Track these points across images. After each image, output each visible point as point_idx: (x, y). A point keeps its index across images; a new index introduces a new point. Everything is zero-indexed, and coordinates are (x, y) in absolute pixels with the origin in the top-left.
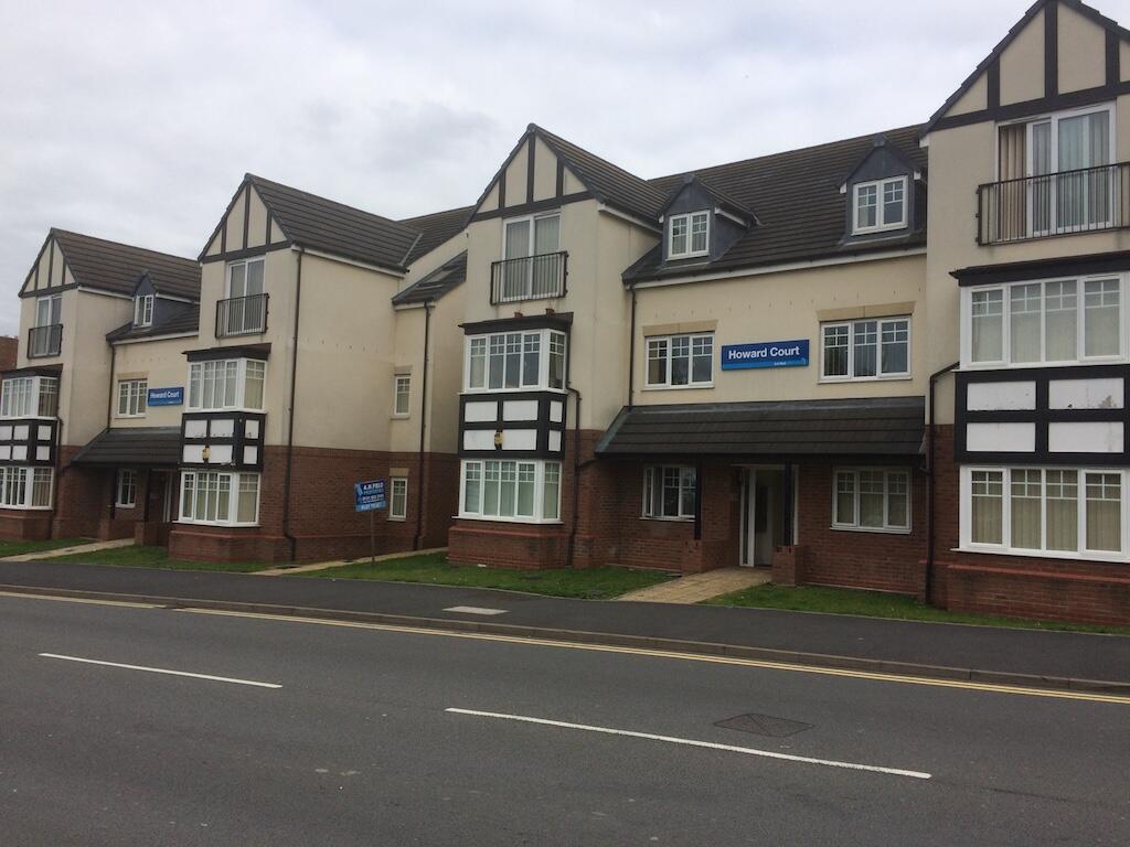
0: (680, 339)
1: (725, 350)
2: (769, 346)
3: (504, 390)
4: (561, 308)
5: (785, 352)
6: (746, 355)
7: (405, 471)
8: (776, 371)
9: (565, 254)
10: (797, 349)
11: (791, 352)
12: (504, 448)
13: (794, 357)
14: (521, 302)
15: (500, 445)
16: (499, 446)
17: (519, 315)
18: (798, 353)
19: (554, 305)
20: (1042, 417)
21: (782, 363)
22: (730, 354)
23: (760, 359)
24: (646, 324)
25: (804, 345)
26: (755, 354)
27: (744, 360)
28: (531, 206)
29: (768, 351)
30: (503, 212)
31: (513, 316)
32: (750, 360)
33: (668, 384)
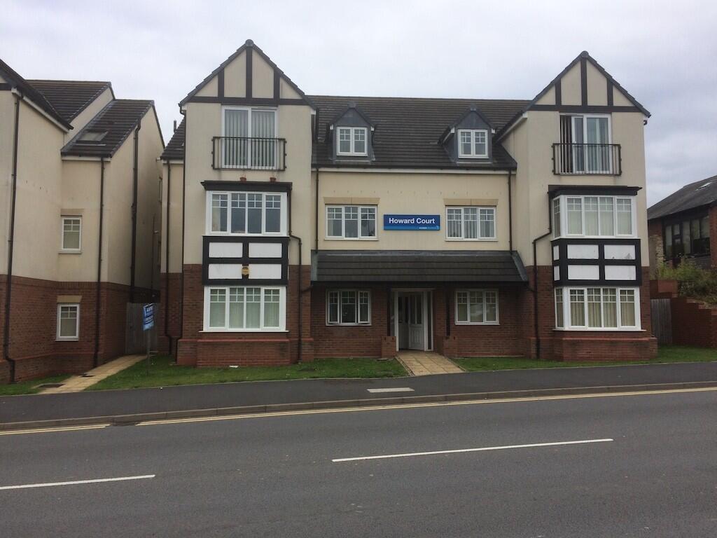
0: (351, 207)
1: (386, 217)
2: (416, 217)
3: (247, 234)
4: (282, 178)
5: (426, 221)
6: (401, 221)
7: (78, 298)
8: (419, 232)
9: (283, 141)
10: (433, 220)
11: (430, 221)
12: (249, 278)
13: (431, 225)
14: (244, 170)
15: (248, 275)
16: (245, 277)
17: (243, 179)
18: (433, 223)
19: (275, 175)
20: (602, 262)
21: (424, 228)
22: (390, 220)
23: (410, 224)
24: (325, 196)
25: (437, 218)
26: (407, 221)
27: (399, 224)
28: (249, 100)
29: (415, 220)
30: (221, 99)
31: (239, 180)
32: (403, 224)
33: (343, 237)
